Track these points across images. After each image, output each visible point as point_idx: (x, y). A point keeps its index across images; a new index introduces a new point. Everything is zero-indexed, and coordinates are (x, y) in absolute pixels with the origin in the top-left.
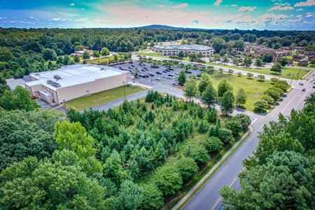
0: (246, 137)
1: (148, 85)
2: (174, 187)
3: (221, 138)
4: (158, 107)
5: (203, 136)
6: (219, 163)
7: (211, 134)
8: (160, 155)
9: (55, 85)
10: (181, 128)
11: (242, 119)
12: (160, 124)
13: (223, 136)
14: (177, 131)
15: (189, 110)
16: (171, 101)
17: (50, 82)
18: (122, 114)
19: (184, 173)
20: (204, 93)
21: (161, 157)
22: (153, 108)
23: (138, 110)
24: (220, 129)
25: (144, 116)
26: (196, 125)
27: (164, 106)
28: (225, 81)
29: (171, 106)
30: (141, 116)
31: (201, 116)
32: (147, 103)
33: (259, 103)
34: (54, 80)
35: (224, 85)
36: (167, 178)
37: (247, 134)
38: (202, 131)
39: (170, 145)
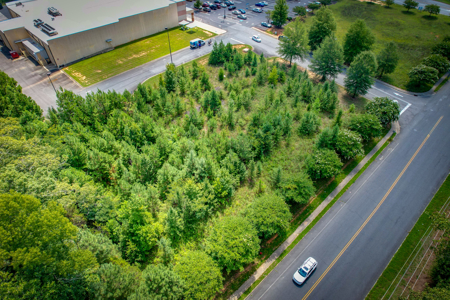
0: (385, 145)
1: (216, 25)
2: (242, 261)
3: (339, 152)
4: (230, 75)
5: (306, 142)
6: (330, 198)
7: (323, 145)
8: (223, 189)
9: (47, 30)
10: (267, 130)
11: (384, 109)
12: (230, 117)
13: (344, 148)
14: (259, 136)
15: (285, 86)
16: (255, 64)
17: (38, 24)
18: (163, 96)
19: (263, 228)
20: (318, 52)
21: (225, 193)
22: (221, 78)
23: (193, 84)
24: (340, 133)
25: (203, 98)
26: (297, 118)
27: (242, 73)
28: (361, 26)
29: (254, 74)
30: (198, 99)
31: (307, 99)
32: (211, 68)
33: (422, 72)
34: (47, 19)
35: (358, 34)
36: (232, 243)
37: (387, 137)
38: (306, 132)
39: (243, 166)
